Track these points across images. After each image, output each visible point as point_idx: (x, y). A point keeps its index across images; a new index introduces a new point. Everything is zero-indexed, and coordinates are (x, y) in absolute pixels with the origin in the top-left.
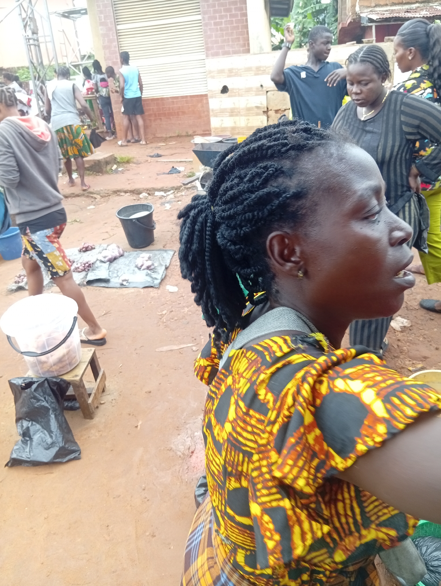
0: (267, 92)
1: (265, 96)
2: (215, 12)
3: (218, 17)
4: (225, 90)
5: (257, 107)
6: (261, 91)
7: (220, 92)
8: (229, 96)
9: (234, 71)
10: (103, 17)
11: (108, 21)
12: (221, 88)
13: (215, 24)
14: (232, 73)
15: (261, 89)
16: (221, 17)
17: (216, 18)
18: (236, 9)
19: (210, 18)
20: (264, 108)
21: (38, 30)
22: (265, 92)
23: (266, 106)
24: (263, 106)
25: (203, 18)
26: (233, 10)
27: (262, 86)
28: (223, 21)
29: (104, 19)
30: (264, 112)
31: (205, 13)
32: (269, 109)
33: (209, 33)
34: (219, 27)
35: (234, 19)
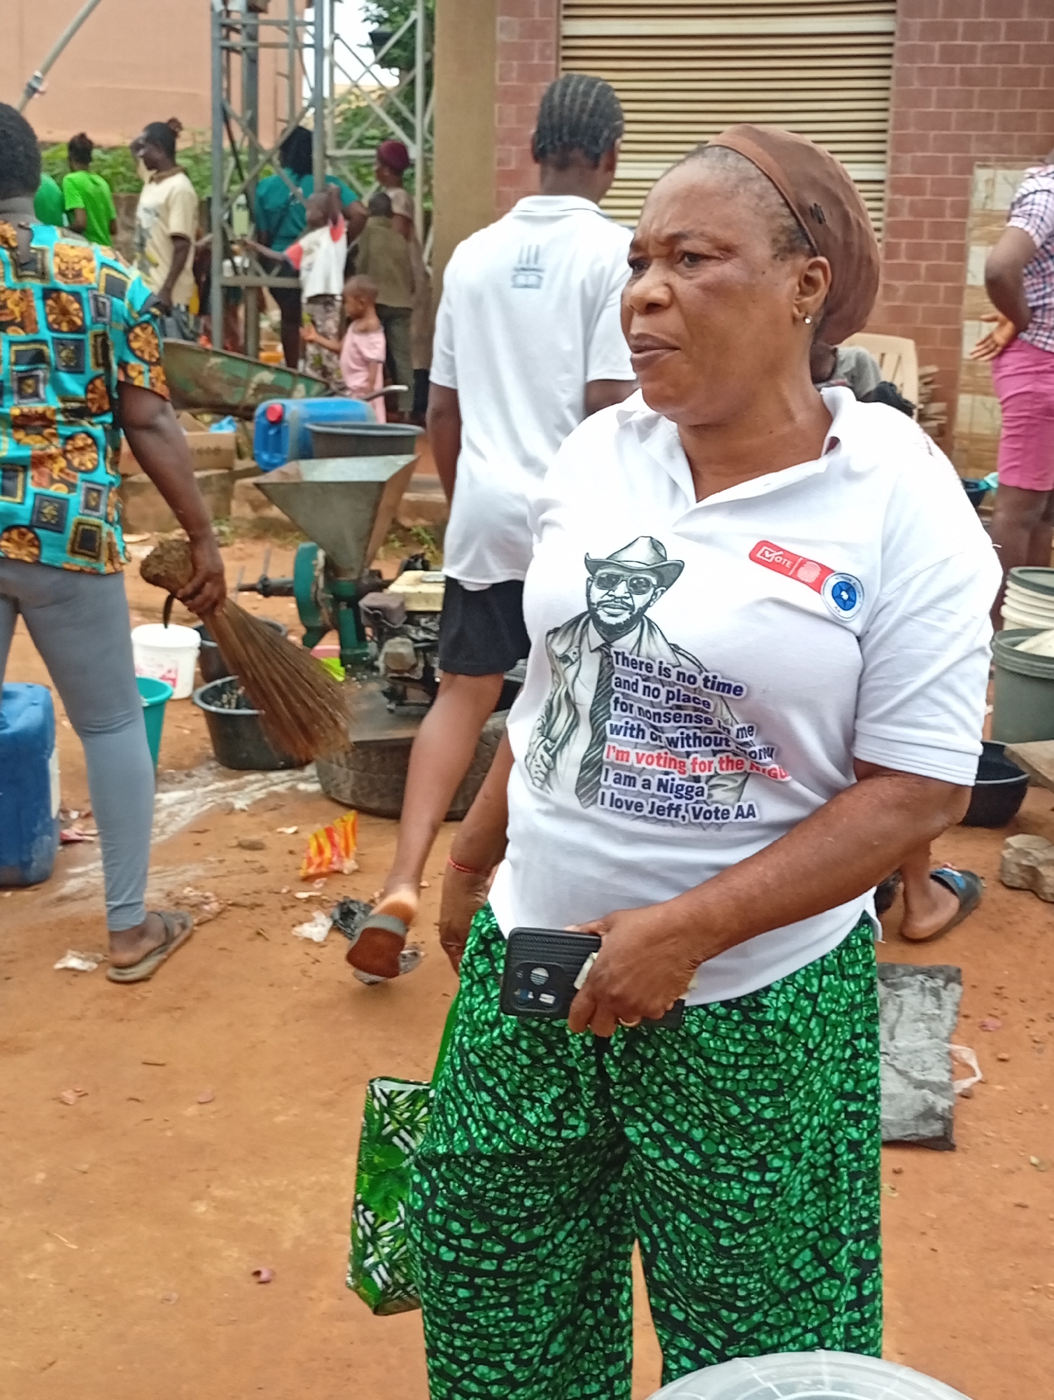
3: (960, 30)
13: (949, 54)
16: (974, 32)
17: (952, 35)
19: (931, 31)
25: (904, 27)
26: (1025, 11)
28: (980, 44)
31: (911, 10)
33: (916, 85)
34: (958, 66)
35: (1022, 44)
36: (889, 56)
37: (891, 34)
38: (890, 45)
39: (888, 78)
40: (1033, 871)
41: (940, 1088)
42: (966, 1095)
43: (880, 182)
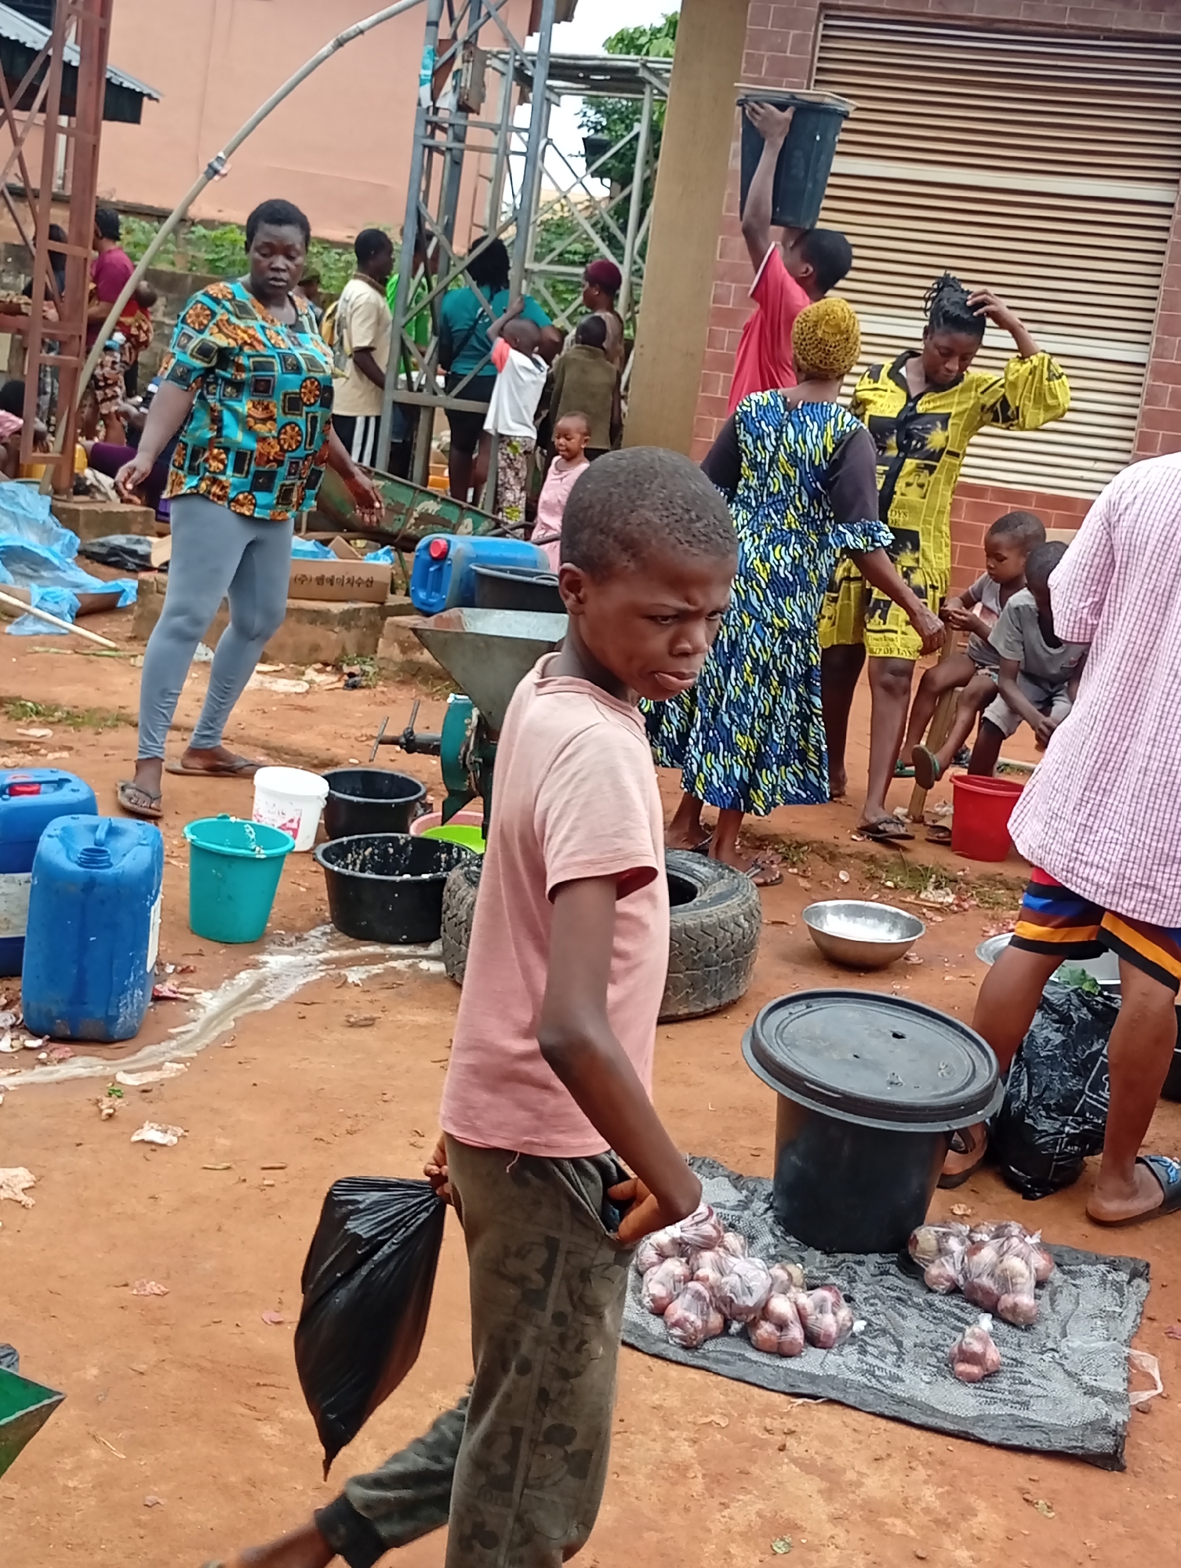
36: (1167, 229)
37: (1171, 205)
38: (1169, 217)
41: (1112, 1398)
42: (1143, 1410)
43: (1143, 365)
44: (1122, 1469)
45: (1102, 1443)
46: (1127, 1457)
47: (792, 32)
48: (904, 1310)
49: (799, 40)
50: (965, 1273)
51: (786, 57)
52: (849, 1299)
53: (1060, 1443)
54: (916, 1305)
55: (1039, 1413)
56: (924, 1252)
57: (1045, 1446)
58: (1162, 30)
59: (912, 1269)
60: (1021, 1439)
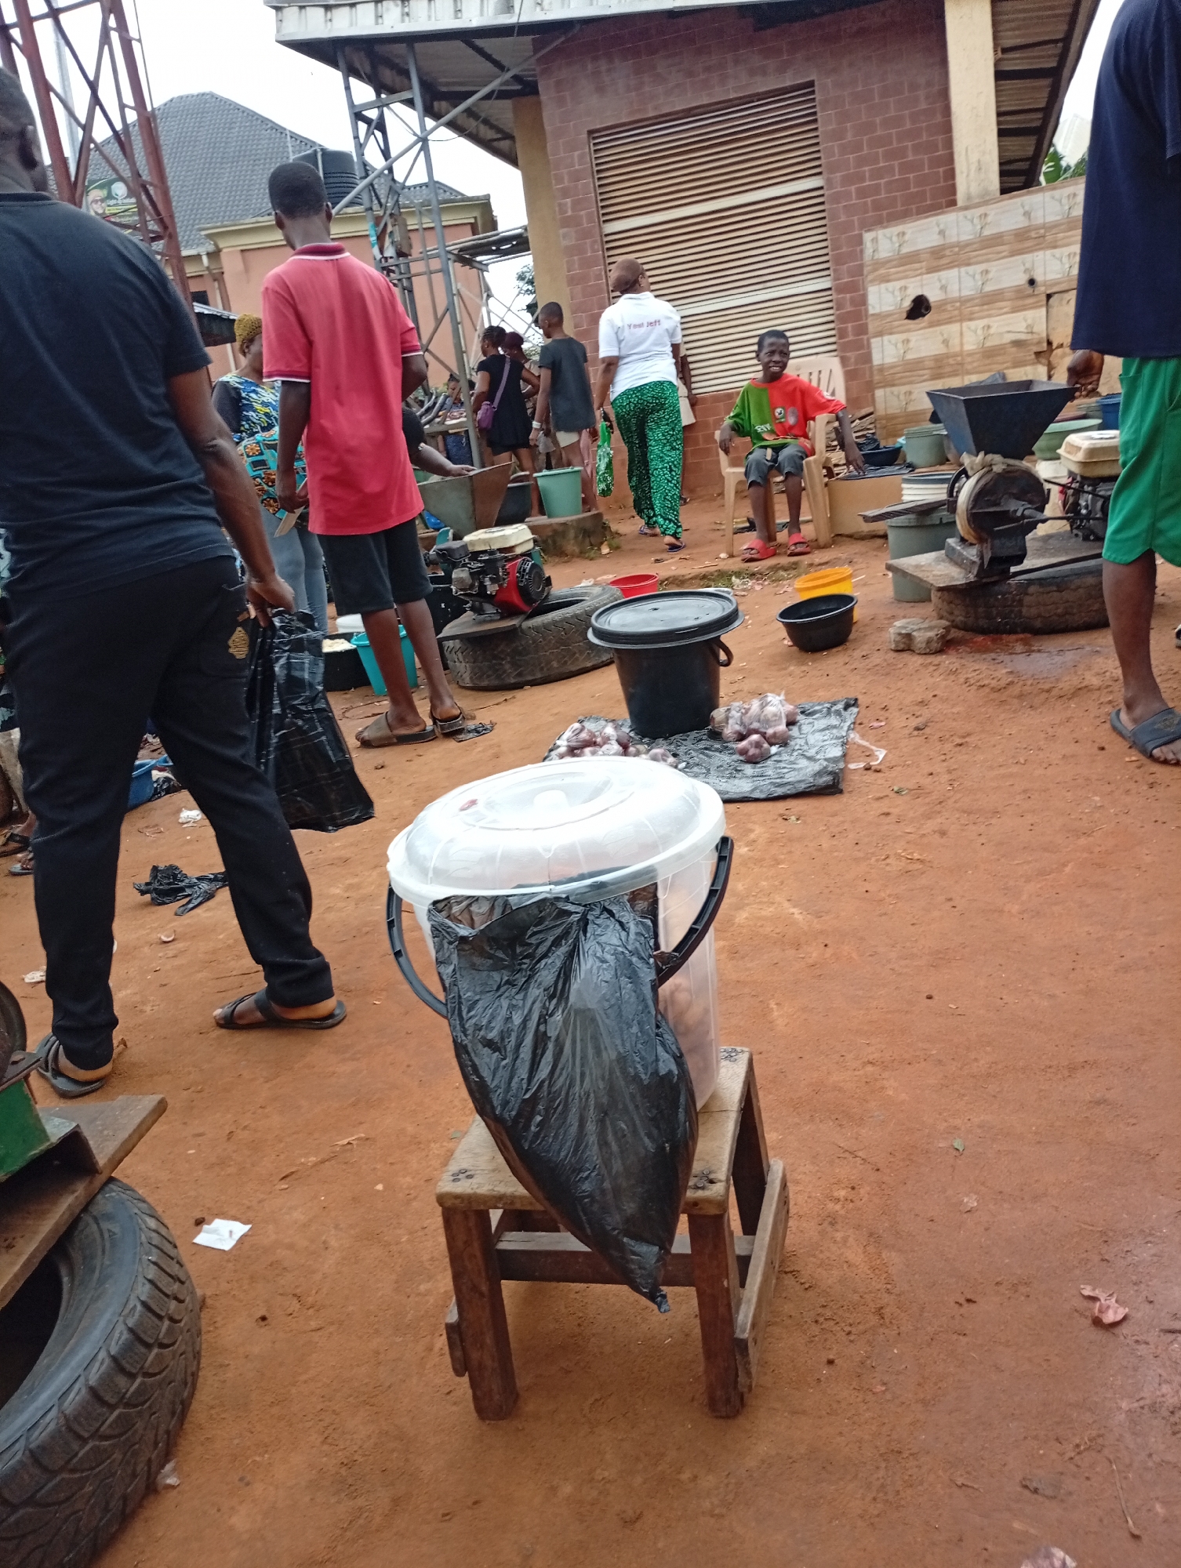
0: (1049, 296)
1: (1044, 310)
2: (861, 162)
3: (867, 175)
4: (919, 308)
5: (1017, 344)
6: (1030, 296)
7: (905, 315)
8: (931, 325)
9: (947, 252)
10: (569, 205)
11: (583, 213)
12: (907, 304)
13: (862, 193)
14: (940, 258)
15: (1030, 290)
16: (877, 174)
17: (863, 179)
18: (917, 149)
19: (848, 180)
20: (1039, 343)
21: (410, 246)
22: (1044, 298)
23: (1044, 335)
24: (1035, 336)
25: (829, 181)
26: (910, 153)
27: (1032, 282)
28: (882, 181)
29: (573, 210)
30: (1038, 354)
31: (832, 169)
32: (1054, 346)
33: (843, 218)
34: (869, 199)
35: (911, 176)
36: (822, 203)
37: (821, 188)
38: (822, 195)
39: (824, 218)
40: (909, 636)
43: (830, 289)
44: (841, 792)
45: (826, 779)
46: (842, 786)
47: (576, 153)
48: (711, 753)
49: (581, 157)
50: (742, 724)
51: (577, 170)
52: (675, 755)
53: (802, 787)
54: (717, 750)
55: (791, 777)
56: (720, 723)
57: (794, 791)
58: (788, 83)
59: (716, 735)
60: (780, 791)
